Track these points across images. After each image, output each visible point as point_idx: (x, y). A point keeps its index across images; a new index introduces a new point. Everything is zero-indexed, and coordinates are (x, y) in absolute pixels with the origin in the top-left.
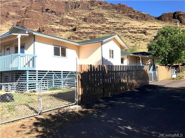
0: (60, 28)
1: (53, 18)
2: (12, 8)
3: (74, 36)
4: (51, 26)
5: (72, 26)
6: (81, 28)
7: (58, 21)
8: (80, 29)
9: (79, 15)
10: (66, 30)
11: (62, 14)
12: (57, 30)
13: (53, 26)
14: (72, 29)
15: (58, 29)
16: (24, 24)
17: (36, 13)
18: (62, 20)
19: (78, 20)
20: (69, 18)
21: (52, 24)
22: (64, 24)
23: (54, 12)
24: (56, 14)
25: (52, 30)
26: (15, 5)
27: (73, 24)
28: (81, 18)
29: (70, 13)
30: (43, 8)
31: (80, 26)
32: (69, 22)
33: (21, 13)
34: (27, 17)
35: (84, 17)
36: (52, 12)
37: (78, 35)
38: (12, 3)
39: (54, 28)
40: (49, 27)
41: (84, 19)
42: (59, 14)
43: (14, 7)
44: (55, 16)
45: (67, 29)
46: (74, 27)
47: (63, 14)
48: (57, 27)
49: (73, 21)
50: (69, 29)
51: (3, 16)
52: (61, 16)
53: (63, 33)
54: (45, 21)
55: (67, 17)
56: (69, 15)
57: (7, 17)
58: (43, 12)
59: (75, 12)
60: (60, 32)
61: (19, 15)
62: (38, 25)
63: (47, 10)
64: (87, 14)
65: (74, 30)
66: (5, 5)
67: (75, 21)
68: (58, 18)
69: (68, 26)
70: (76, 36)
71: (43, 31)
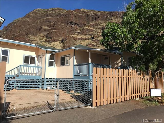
0: (81, 37)
1: (76, 29)
2: (45, 23)
3: (92, 43)
4: (73, 35)
5: (91, 35)
6: (99, 36)
7: (80, 31)
8: (97, 37)
9: (98, 26)
10: (86, 39)
11: (83, 25)
12: (77, 39)
13: (74, 35)
14: (91, 38)
15: (79, 38)
16: (52, 35)
17: (62, 25)
18: (83, 30)
19: (97, 29)
20: (89, 28)
21: (74, 34)
22: (84, 34)
23: (77, 24)
24: (79, 25)
25: (73, 39)
26: (47, 20)
27: (92, 33)
28: (99, 28)
29: (90, 24)
30: (67, 21)
31: (98, 35)
32: (89, 31)
33: (51, 27)
34: (55, 29)
35: (102, 27)
36: (75, 24)
37: (96, 43)
38: (46, 19)
39: (76, 37)
40: (71, 37)
41: (103, 28)
42: (81, 25)
43: (47, 22)
44: (77, 27)
45: (87, 37)
46: (92, 36)
47: (85, 25)
48: (78, 37)
49: (92, 31)
50: (88, 38)
51: (37, 29)
52: (83, 27)
53: (83, 41)
54: (69, 32)
55: (87, 27)
56: (89, 26)
57: (40, 30)
58: (67, 24)
59: (95, 23)
60: (80, 41)
61: (49, 28)
62: (63, 35)
63: (71, 22)
64: (105, 24)
65: (93, 38)
66: (40, 21)
67: (94, 30)
68: (80, 29)
69: (87, 36)
70: (94, 43)
71: (66, 40)
